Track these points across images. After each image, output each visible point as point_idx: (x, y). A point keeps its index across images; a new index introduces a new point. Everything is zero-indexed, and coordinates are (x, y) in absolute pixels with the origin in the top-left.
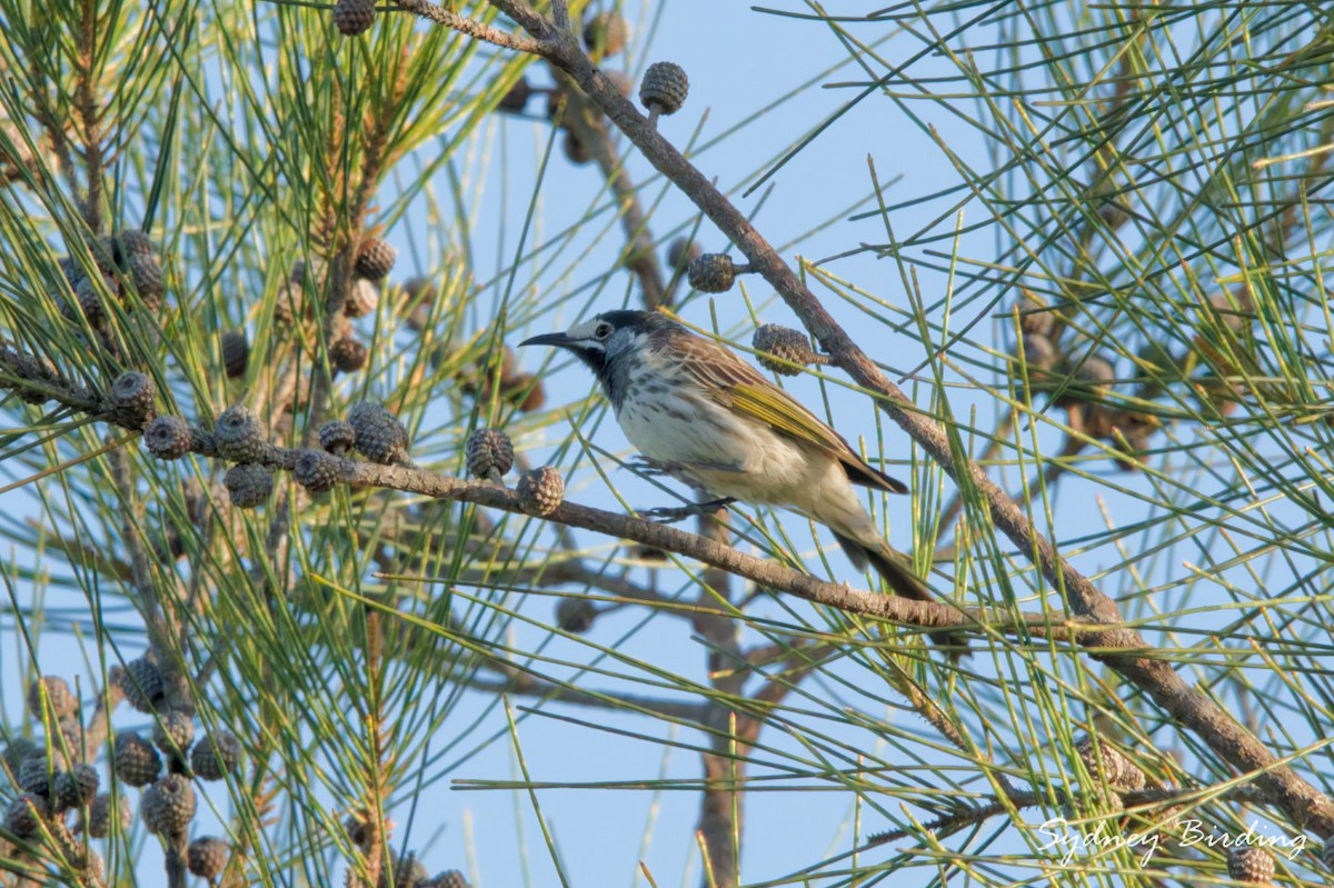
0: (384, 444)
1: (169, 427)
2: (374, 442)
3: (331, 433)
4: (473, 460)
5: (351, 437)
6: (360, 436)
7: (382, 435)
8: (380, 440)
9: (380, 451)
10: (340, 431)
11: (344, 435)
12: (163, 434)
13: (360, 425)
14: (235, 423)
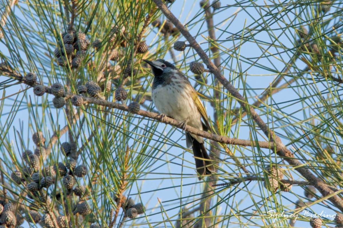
0: (94, 93)
1: (40, 88)
2: (92, 92)
3: (81, 89)
4: (117, 96)
5: (86, 90)
6: (88, 90)
7: (94, 90)
8: (93, 91)
9: (93, 94)
10: (83, 89)
11: (84, 90)
12: (38, 90)
13: (88, 87)
14: (57, 87)
